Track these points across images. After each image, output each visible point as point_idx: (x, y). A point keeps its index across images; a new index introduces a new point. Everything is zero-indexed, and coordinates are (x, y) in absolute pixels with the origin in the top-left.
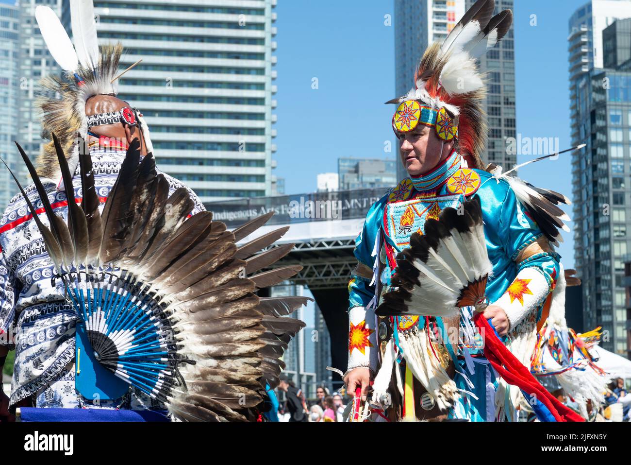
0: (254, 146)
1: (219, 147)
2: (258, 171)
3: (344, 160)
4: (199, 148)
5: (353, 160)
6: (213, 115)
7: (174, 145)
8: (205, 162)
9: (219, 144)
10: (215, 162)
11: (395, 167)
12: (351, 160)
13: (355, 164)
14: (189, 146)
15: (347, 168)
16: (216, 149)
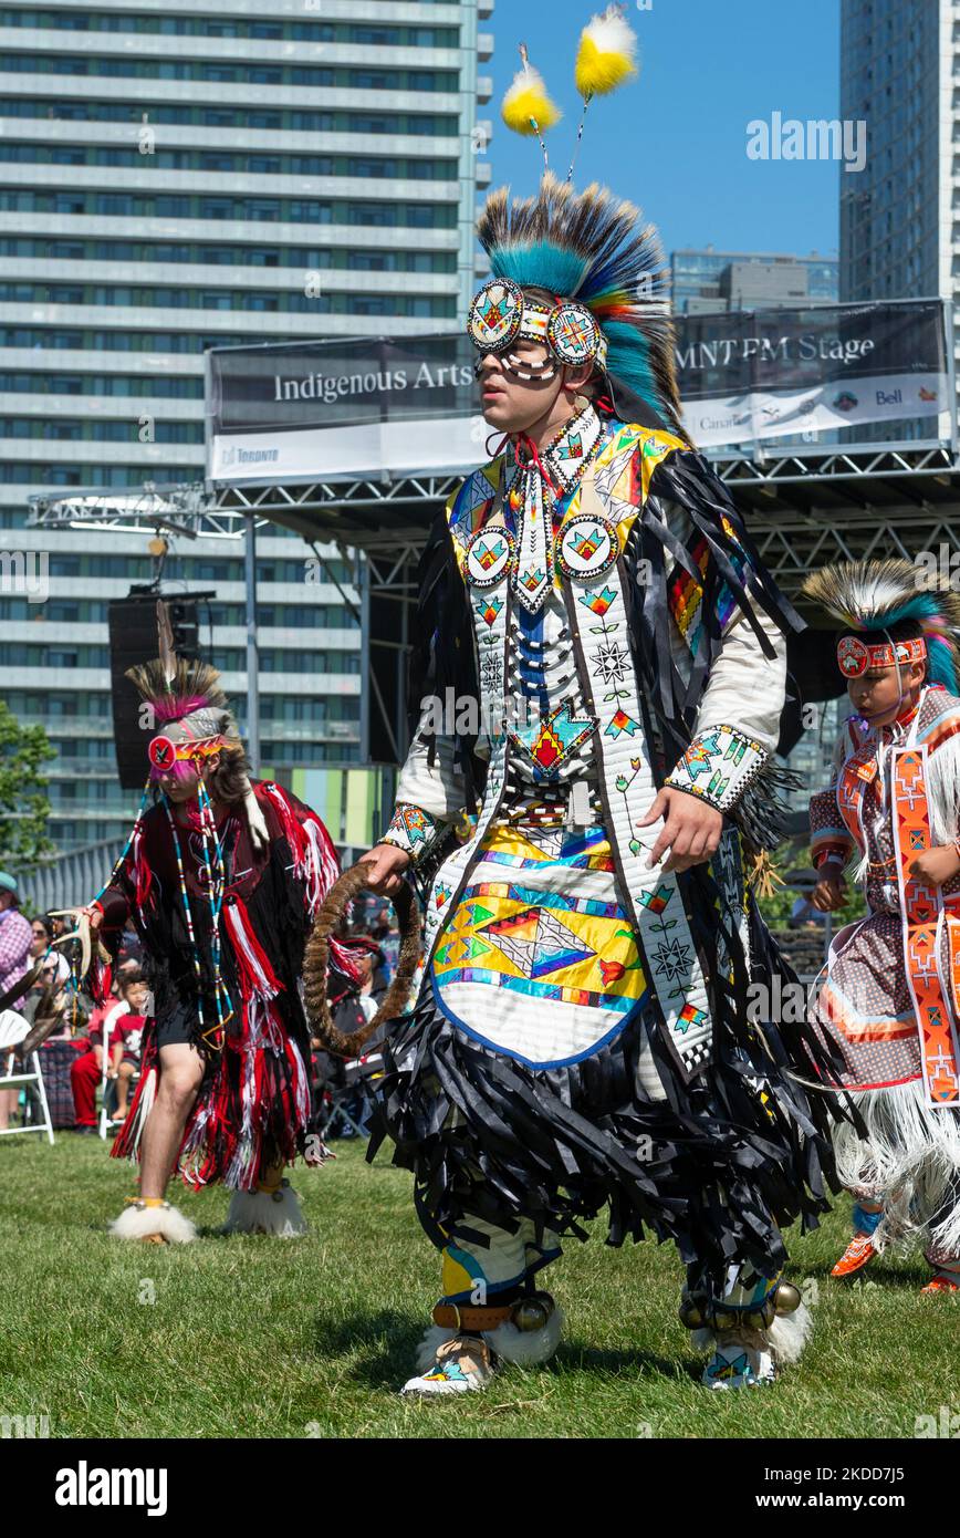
0: (428, 209)
1: (325, 212)
2: (438, 283)
3: (690, 258)
4: (266, 216)
5: (715, 259)
6: (307, 118)
7: (195, 203)
8: (284, 256)
9: (325, 202)
10: (312, 257)
11: (836, 280)
12: (708, 259)
13: (721, 268)
14: (238, 209)
15: (695, 282)
16: (316, 220)
